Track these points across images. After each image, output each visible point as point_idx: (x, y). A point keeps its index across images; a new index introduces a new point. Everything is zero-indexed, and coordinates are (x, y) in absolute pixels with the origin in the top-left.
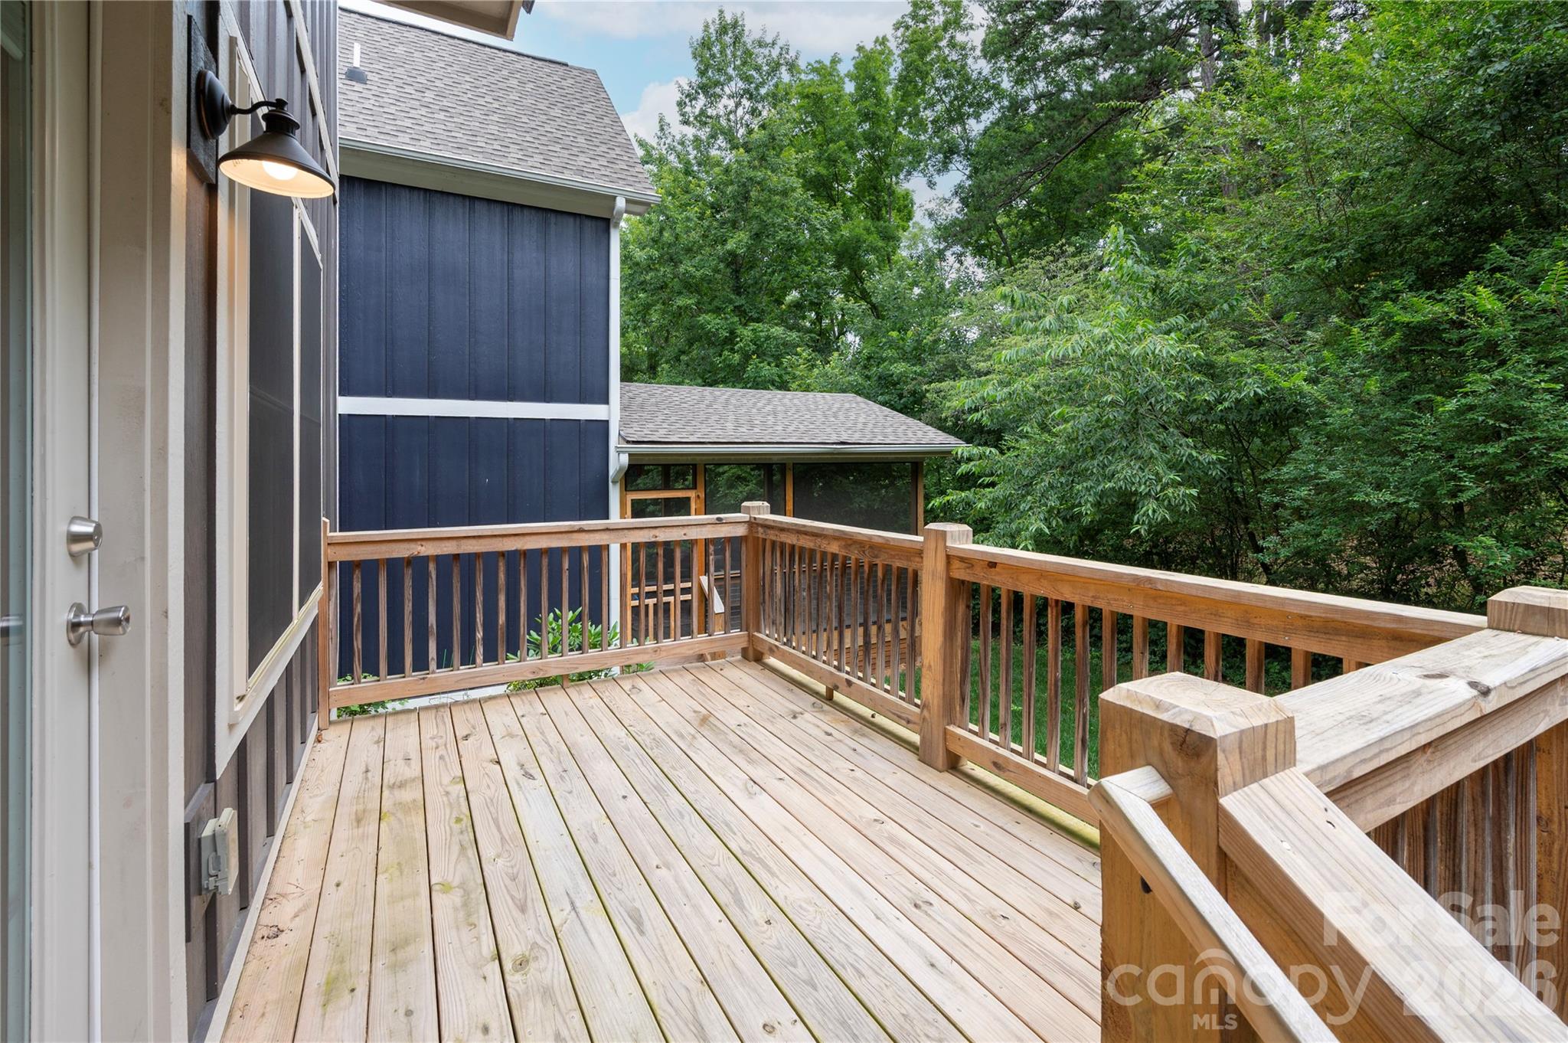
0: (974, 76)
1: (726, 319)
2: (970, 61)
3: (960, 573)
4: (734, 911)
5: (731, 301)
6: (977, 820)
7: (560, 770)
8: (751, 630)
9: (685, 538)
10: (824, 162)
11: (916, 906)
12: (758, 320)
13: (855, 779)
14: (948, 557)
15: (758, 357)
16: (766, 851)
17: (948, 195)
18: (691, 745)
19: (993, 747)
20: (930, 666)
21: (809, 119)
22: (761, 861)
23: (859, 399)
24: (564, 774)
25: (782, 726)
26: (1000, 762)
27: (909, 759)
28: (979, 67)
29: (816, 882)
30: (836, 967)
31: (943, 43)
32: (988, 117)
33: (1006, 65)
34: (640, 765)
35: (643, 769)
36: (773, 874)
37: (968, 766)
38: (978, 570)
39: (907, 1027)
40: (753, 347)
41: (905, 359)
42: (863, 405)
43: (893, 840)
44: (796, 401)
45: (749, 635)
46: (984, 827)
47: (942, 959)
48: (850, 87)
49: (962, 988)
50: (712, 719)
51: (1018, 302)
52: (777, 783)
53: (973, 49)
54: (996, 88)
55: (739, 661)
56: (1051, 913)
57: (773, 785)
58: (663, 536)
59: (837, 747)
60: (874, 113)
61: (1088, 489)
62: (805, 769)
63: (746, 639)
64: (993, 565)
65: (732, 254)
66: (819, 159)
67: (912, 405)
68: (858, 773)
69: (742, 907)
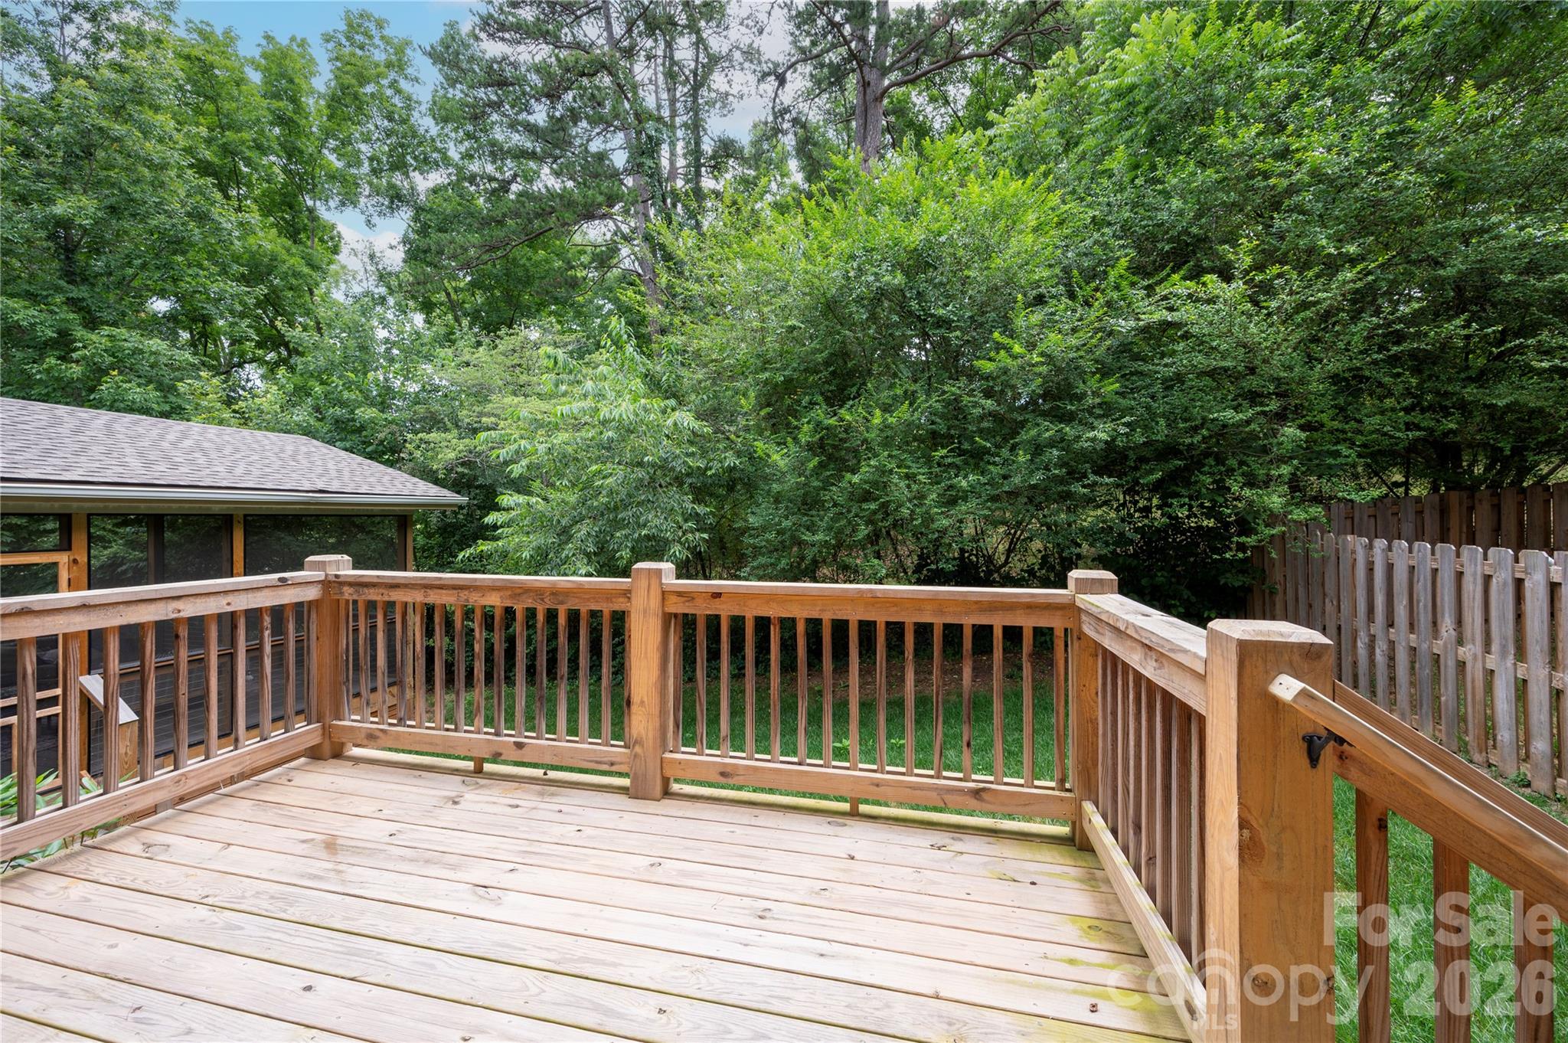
0: (422, 131)
1: (52, 312)
2: (416, 114)
3: (678, 607)
4: (612, 1025)
5: (58, 289)
6: (732, 828)
7: (124, 1013)
8: (327, 720)
9: (229, 609)
10: (215, 148)
11: (761, 917)
12: (115, 324)
13: (590, 837)
14: (663, 593)
15: (121, 373)
16: (583, 948)
17: (394, 243)
18: (343, 882)
19: (718, 759)
20: (642, 702)
21: (189, 87)
22: (585, 960)
23: (314, 442)
24: (138, 1014)
25: (449, 815)
26: (728, 770)
27: (622, 800)
28: (426, 124)
29: (663, 946)
30: (762, 1007)
31: (385, 82)
32: (438, 177)
33: (453, 135)
34: (288, 939)
35: (298, 941)
36: (614, 965)
37: (675, 787)
38: (699, 602)
39: (859, 1013)
40: (109, 360)
41: (372, 405)
42: (325, 451)
43: (684, 874)
44: (227, 438)
45: (323, 727)
46: (739, 830)
47: (823, 946)
48: (255, 77)
49: (856, 958)
50: (340, 841)
51: (560, 364)
52: (511, 875)
53: (419, 103)
54: (444, 153)
55: (306, 764)
56: (844, 870)
57: (508, 880)
58: (190, 609)
59: (534, 814)
60: (291, 120)
61: (626, 537)
62: (529, 849)
63: (320, 732)
64: (717, 595)
65: (65, 223)
66: (209, 141)
67: (388, 453)
68: (588, 831)
69: (621, 1016)
